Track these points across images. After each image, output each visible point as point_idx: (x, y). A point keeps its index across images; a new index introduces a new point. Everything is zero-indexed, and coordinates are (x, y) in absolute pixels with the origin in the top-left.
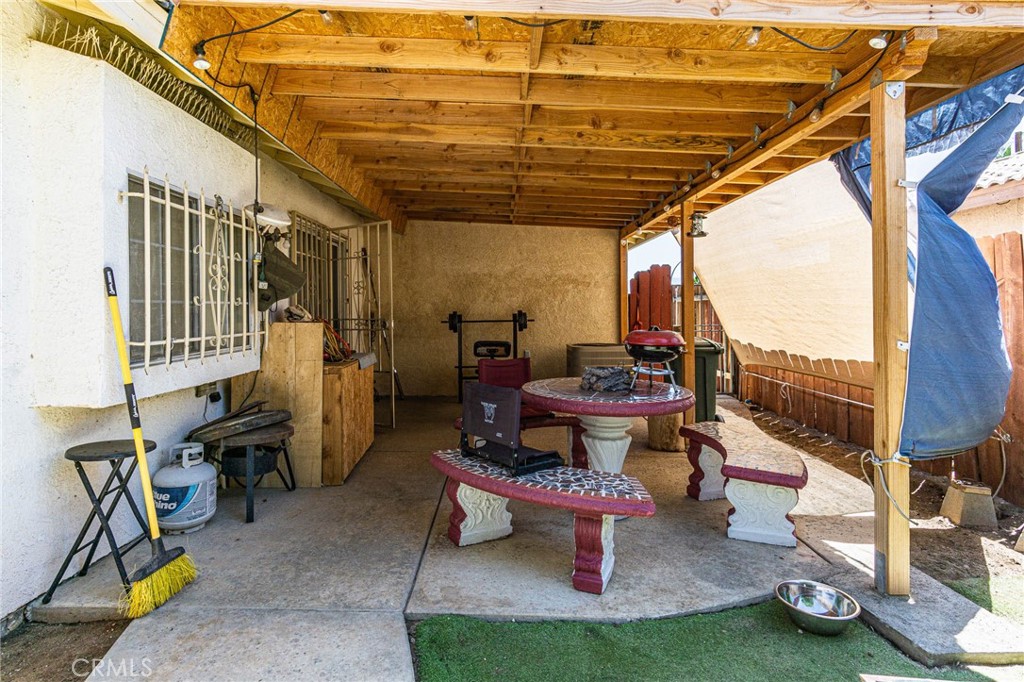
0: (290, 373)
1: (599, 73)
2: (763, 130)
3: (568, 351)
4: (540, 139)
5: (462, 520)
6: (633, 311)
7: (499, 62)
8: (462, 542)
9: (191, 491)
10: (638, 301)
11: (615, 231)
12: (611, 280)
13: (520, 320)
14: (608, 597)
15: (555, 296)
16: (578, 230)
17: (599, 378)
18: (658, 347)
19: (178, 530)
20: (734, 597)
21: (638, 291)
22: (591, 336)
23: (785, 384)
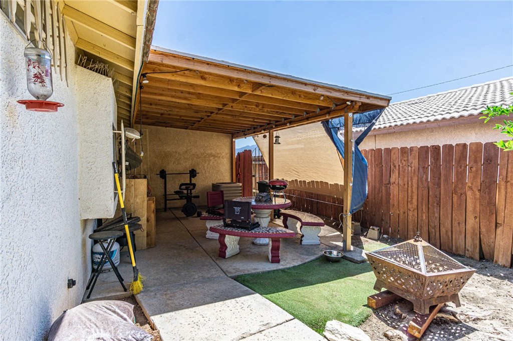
0: (132, 201)
1: (273, 96)
2: (307, 114)
3: (213, 186)
4: (232, 107)
5: (226, 249)
6: (237, 169)
7: (242, 89)
8: (227, 257)
9: (114, 252)
10: (239, 164)
11: (230, 135)
12: (228, 156)
13: (193, 173)
14: (282, 263)
15: (205, 162)
16: (215, 134)
17: (262, 197)
18: (280, 186)
19: (107, 270)
20: (313, 258)
21: (239, 161)
22: (220, 180)
23: (294, 196)
